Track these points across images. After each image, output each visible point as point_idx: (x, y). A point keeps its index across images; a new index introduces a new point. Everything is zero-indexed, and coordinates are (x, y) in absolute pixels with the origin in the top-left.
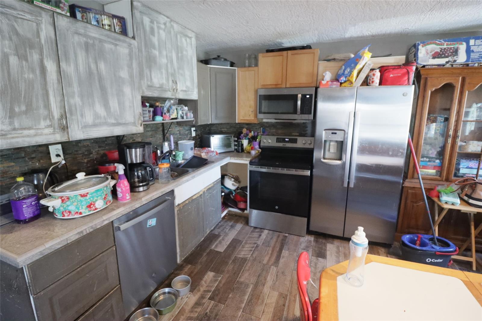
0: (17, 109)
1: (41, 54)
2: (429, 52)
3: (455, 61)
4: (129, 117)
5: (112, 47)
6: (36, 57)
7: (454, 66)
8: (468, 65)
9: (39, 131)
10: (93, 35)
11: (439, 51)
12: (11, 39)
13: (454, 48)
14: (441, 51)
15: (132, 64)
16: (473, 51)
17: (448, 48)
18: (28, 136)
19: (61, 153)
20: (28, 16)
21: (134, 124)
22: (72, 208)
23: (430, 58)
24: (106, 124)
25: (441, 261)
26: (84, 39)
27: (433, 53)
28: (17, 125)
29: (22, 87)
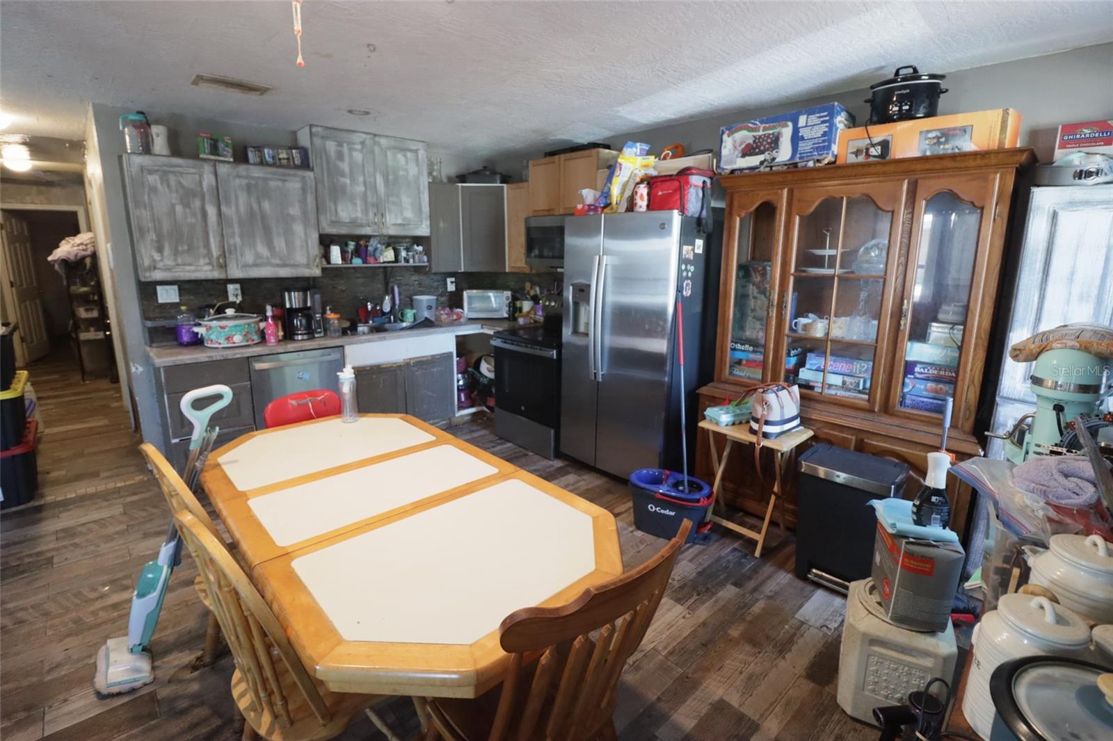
0: (180, 249)
1: (203, 199)
2: (737, 145)
3: (774, 159)
4: (300, 258)
5: (280, 183)
6: (198, 203)
7: (774, 169)
8: (795, 165)
9: (199, 268)
10: (257, 175)
11: (751, 141)
12: (177, 192)
13: (773, 134)
14: (754, 142)
15: (306, 199)
16: (802, 138)
17: (764, 135)
18: (189, 271)
19: (239, 292)
20: (192, 170)
21: (308, 266)
22: (213, 337)
23: (737, 157)
24: (269, 264)
25: (672, 514)
26: (244, 182)
27: (743, 146)
28: (180, 261)
29: (186, 230)
